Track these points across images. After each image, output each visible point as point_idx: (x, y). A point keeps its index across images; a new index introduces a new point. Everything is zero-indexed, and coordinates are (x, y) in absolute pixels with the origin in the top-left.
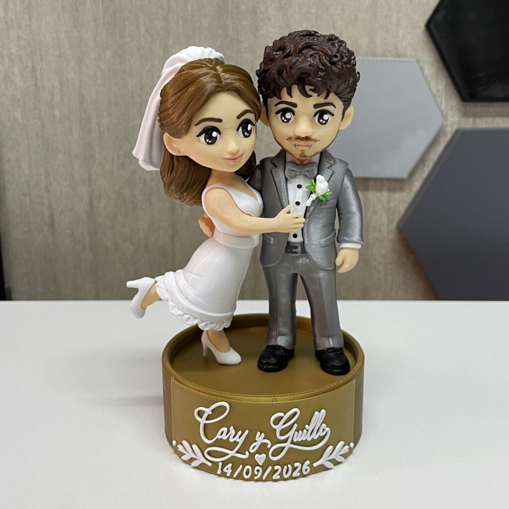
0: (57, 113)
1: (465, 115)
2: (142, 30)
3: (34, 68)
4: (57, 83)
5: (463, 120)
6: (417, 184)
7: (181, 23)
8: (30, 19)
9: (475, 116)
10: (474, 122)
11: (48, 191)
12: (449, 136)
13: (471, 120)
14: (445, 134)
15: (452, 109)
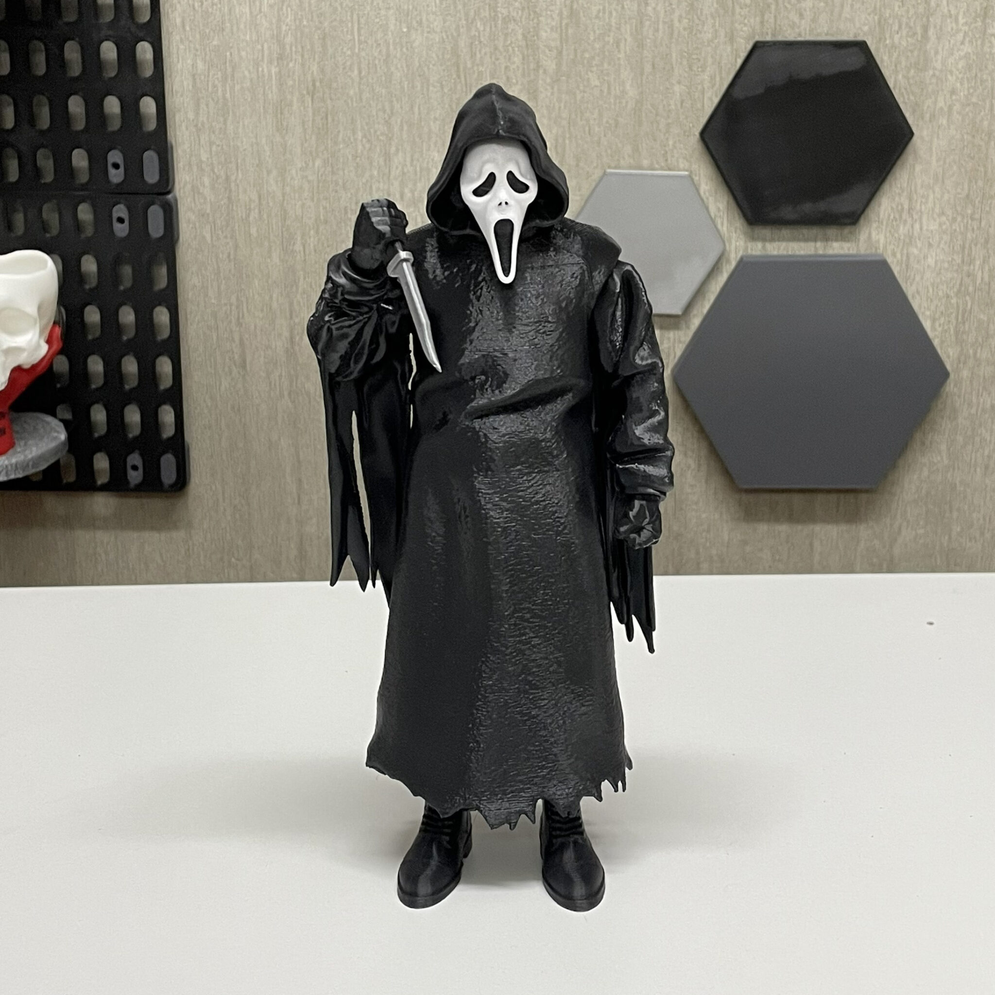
0: (253, 231)
1: (753, 239)
2: (360, 135)
3: (227, 178)
4: (254, 196)
5: (750, 245)
6: (696, 322)
7: (405, 128)
8: (225, 123)
9: (764, 240)
10: (764, 247)
11: (239, 324)
12: (734, 264)
13: (759, 245)
14: (728, 261)
15: (736, 232)
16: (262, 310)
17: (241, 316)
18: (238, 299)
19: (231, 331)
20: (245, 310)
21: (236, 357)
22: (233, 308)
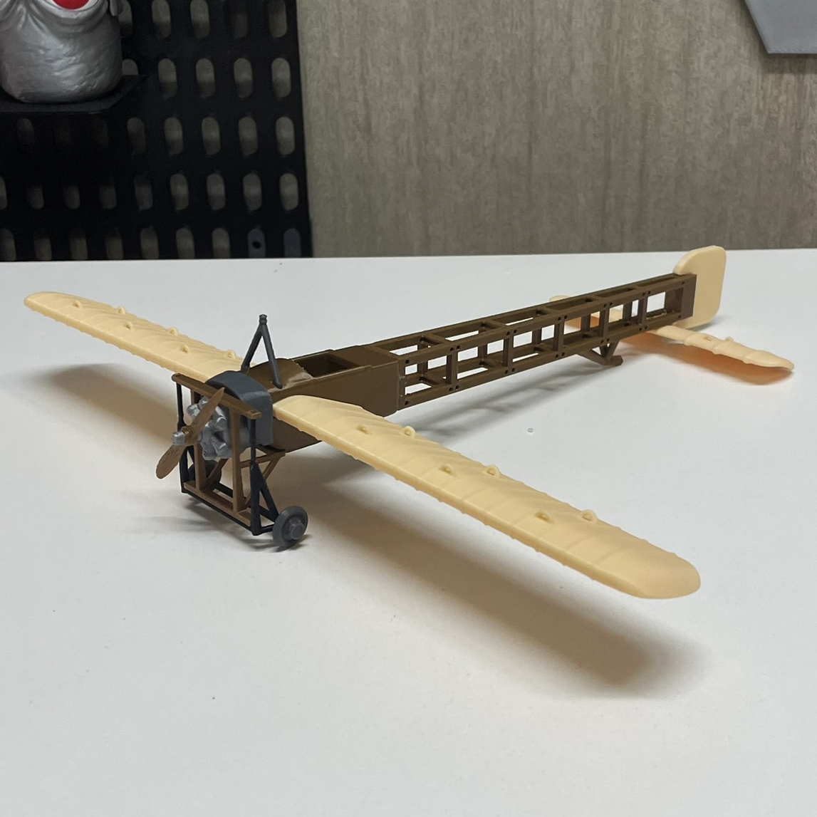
16: (388, 65)
17: (365, 70)
18: (362, 51)
19: (355, 90)
20: (370, 65)
21: (361, 120)
22: (357, 62)
